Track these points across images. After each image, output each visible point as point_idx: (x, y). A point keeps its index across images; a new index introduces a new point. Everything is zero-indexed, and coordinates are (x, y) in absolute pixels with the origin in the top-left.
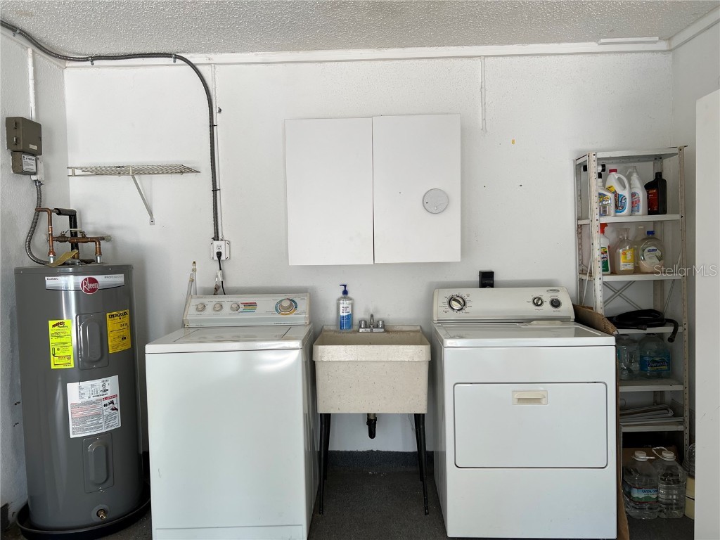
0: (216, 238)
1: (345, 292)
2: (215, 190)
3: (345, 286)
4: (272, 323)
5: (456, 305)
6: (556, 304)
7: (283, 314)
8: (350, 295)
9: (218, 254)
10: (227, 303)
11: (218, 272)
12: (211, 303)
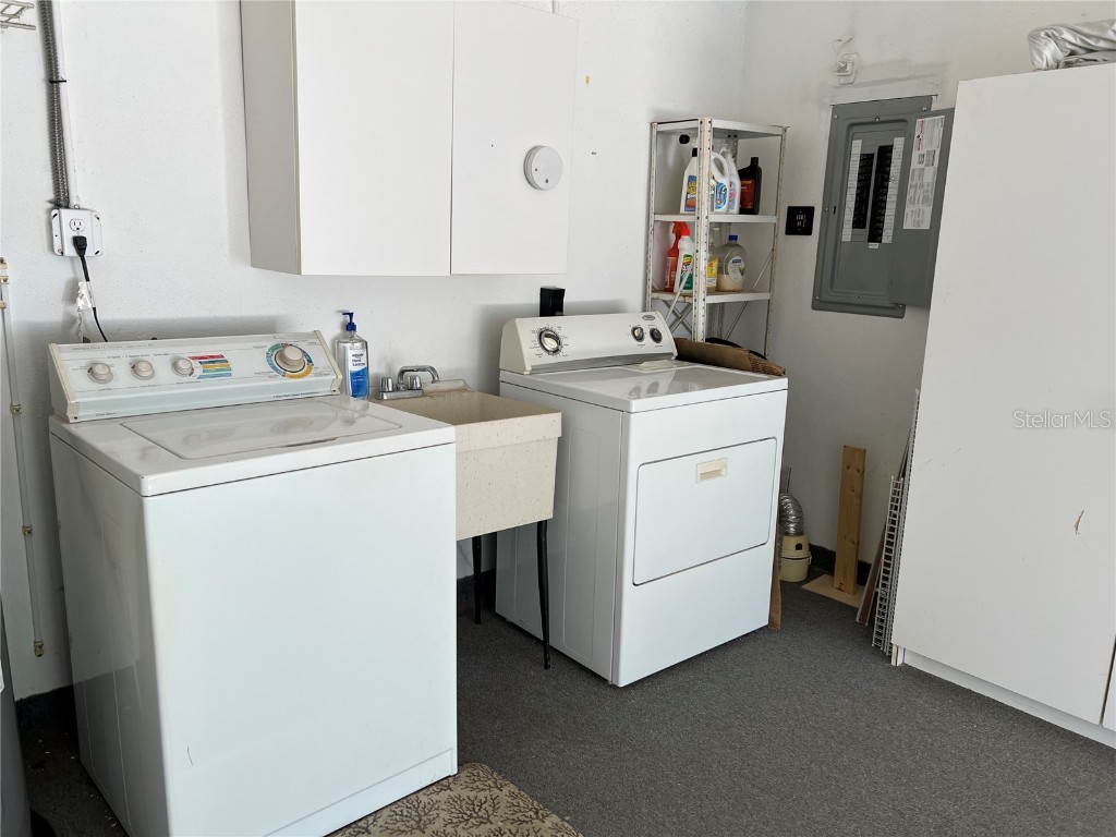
0: (61, 201)
1: (351, 327)
2: (53, 81)
3: (351, 315)
4: (270, 396)
5: (550, 344)
6: (656, 336)
7: (291, 377)
8: (359, 332)
9: (80, 244)
10: (157, 355)
11: (83, 284)
12: (114, 356)
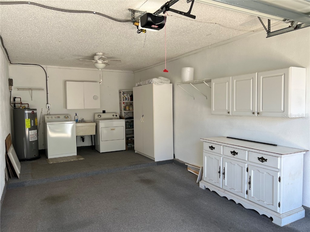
0: (47, 103)
1: (76, 115)
2: (47, 93)
3: (76, 113)
5: (99, 116)
6: (116, 116)
9: (49, 107)
10: (54, 117)
11: (49, 111)
12: (50, 116)
